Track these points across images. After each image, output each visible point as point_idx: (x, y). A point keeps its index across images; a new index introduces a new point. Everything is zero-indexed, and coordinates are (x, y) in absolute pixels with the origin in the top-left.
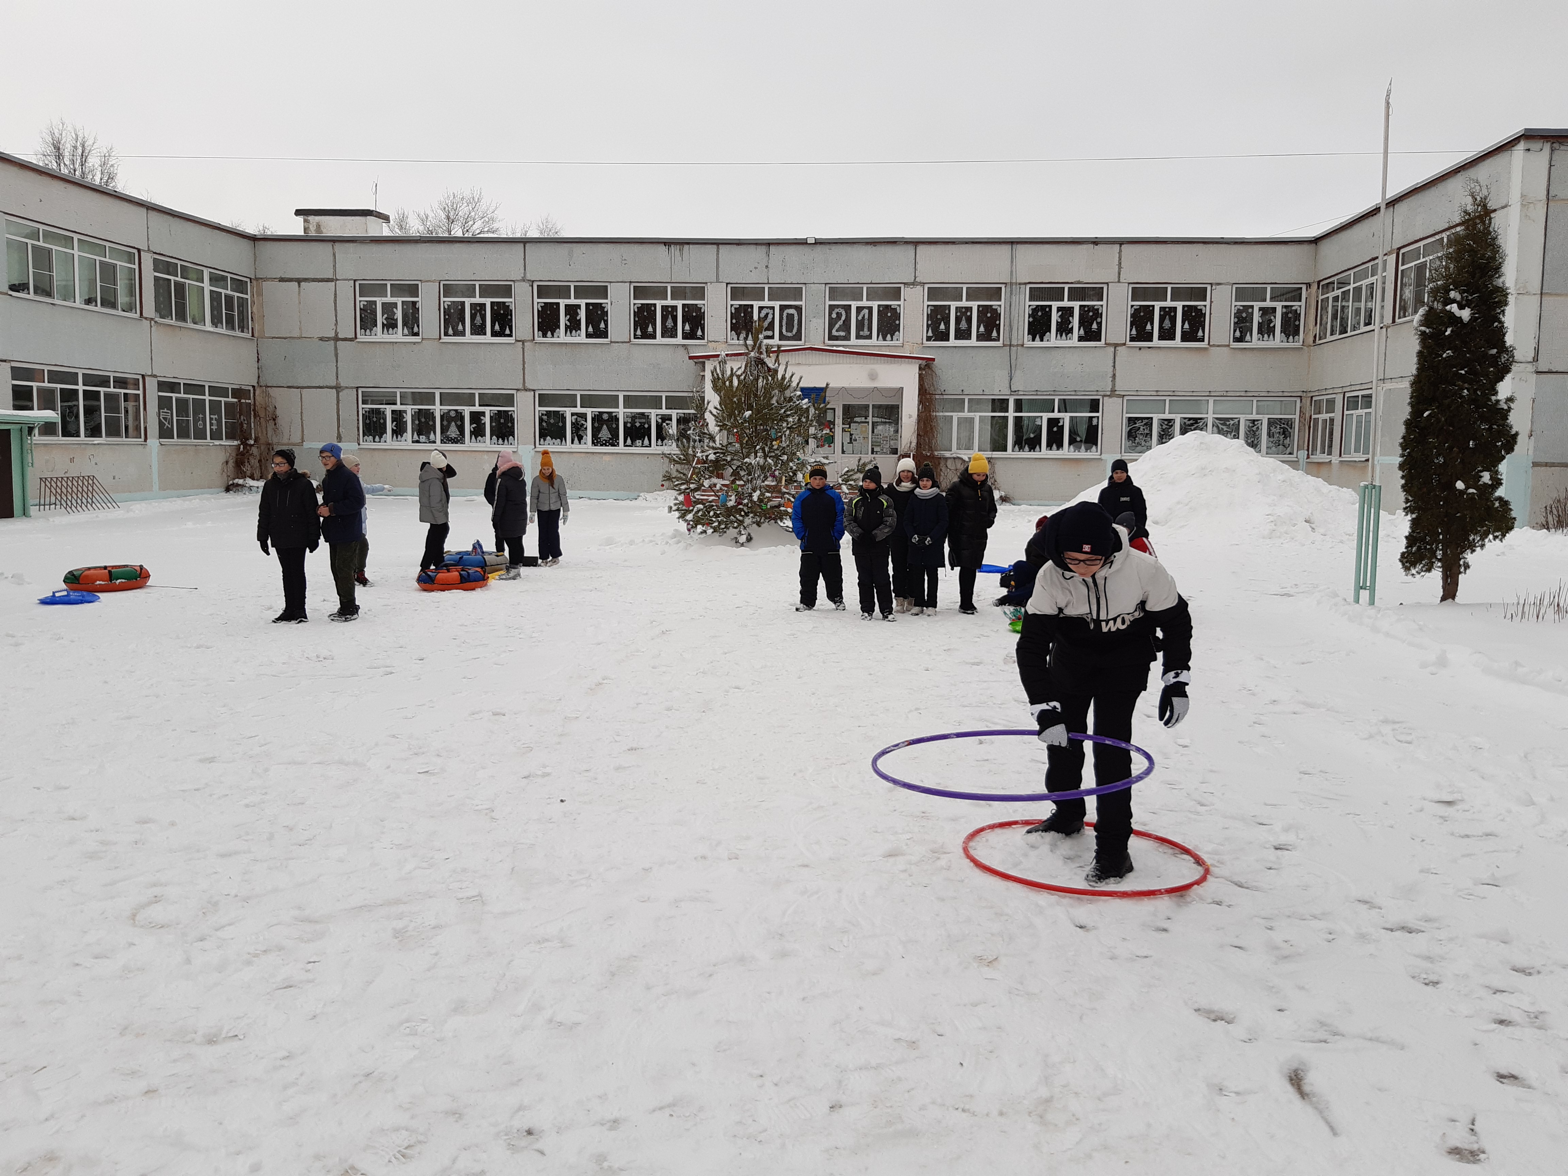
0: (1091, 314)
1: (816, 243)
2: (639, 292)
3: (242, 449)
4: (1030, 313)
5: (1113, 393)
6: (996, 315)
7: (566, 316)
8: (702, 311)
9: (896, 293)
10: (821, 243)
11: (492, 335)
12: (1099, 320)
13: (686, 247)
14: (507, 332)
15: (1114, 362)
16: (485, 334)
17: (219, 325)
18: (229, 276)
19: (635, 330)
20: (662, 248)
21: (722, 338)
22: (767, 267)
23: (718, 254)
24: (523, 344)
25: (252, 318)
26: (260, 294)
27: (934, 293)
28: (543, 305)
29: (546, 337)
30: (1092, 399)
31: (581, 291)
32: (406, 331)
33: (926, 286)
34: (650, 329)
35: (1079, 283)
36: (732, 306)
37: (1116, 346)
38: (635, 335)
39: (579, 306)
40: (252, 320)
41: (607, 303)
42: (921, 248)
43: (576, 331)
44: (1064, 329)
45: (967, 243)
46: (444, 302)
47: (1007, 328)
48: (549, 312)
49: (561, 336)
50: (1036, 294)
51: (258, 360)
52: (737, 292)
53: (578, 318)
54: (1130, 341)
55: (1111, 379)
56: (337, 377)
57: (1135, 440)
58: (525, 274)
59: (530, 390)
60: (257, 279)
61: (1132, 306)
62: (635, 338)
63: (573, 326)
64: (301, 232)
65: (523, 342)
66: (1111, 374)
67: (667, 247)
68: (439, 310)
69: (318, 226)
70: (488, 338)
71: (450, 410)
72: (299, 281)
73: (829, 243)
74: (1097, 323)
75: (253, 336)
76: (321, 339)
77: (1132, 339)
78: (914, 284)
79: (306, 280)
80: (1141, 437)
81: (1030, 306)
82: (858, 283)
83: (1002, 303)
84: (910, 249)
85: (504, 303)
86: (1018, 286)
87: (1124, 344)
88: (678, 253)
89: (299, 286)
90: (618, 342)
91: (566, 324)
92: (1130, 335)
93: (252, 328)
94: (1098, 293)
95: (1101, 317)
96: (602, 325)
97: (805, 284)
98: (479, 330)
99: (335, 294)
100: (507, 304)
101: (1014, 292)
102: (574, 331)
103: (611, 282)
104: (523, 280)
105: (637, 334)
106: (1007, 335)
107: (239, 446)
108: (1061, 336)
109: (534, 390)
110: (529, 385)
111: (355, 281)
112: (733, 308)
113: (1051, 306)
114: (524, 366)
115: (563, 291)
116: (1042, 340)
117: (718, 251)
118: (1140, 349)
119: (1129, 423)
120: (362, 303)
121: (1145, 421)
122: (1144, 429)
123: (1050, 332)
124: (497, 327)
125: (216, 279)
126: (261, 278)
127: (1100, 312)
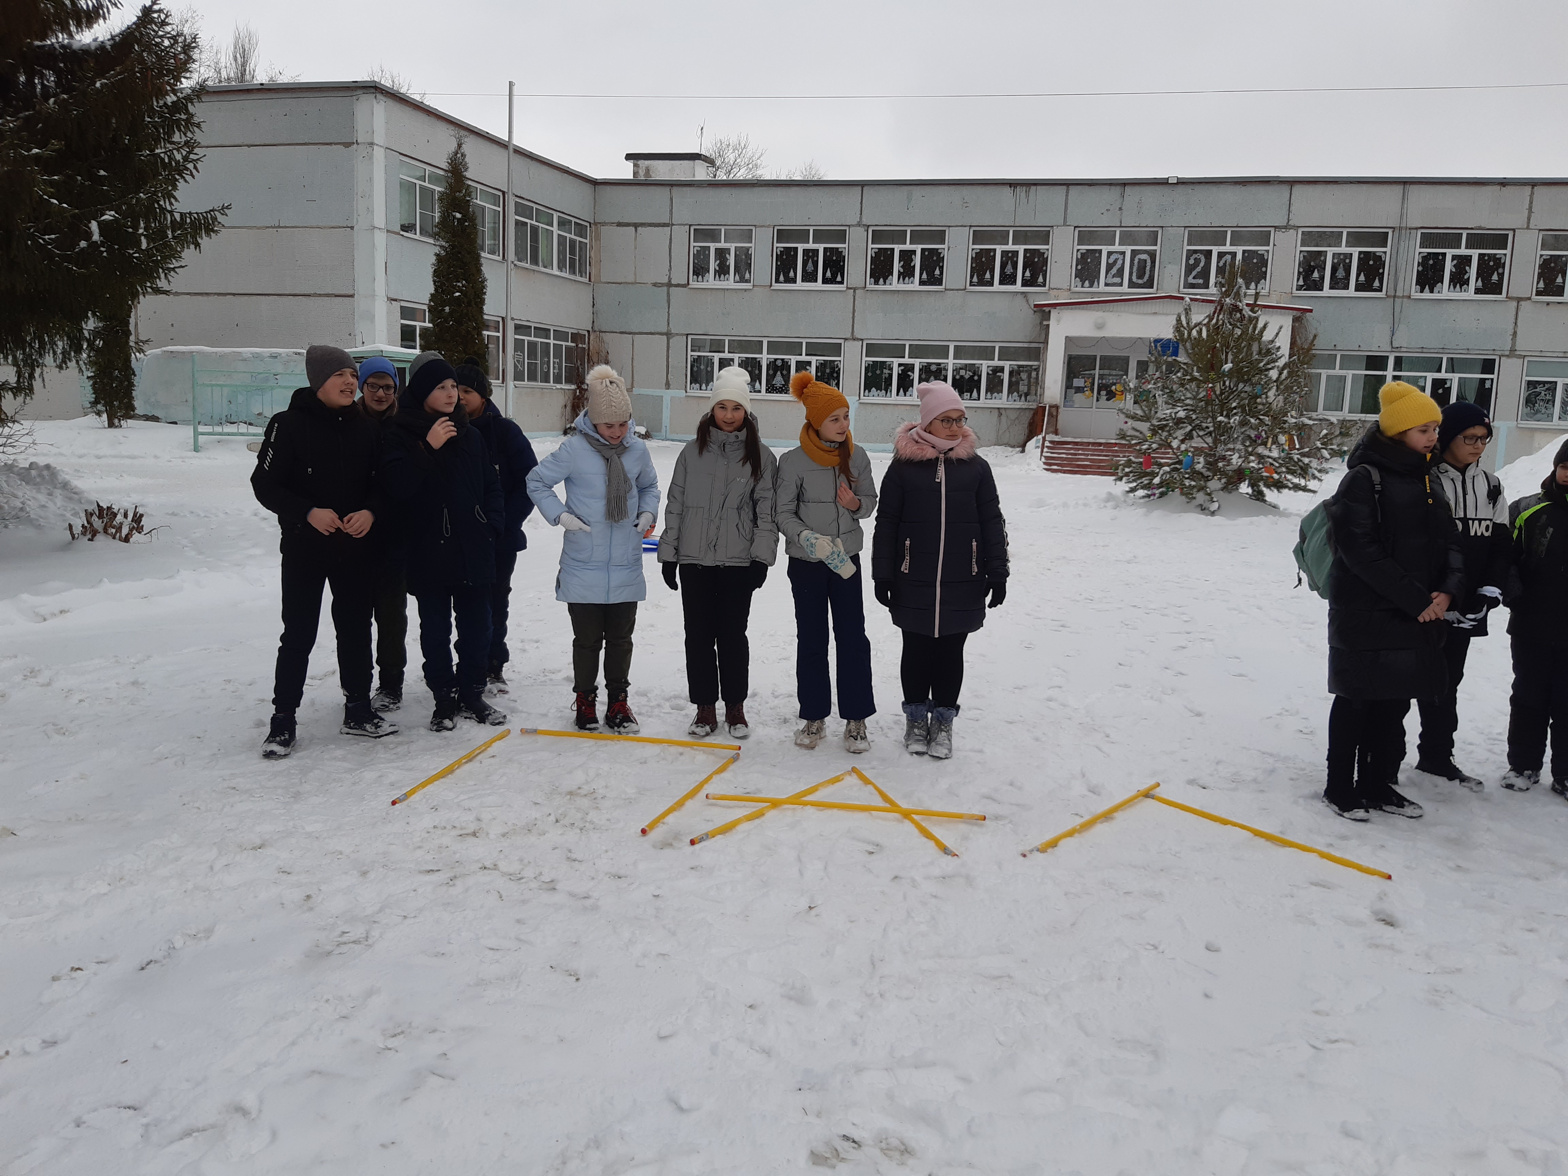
0: (1491, 263)
1: (1177, 183)
2: (979, 237)
3: (578, 394)
4: (1420, 261)
5: (1512, 353)
6: (1379, 261)
7: (899, 262)
8: (1045, 256)
9: (1264, 238)
10: (1183, 183)
11: (823, 283)
12: (1500, 271)
13: (1033, 188)
14: (839, 279)
15: (1516, 319)
16: (816, 281)
17: (564, 269)
18: (573, 220)
19: (972, 277)
20: (1007, 190)
21: (1066, 287)
22: (1120, 209)
23: (1067, 195)
24: (854, 292)
25: (590, 263)
26: (598, 238)
27: (1308, 238)
28: (877, 250)
29: (878, 284)
30: (1484, 359)
31: (917, 237)
32: (737, 278)
33: (1300, 231)
34: (988, 276)
35: (1480, 228)
36: (1078, 250)
37: (1519, 300)
38: (971, 282)
39: (914, 252)
40: (590, 265)
41: (944, 249)
42: (1297, 189)
43: (909, 278)
44: (1459, 280)
45: (1351, 183)
46: (777, 248)
47: (1392, 277)
48: (882, 258)
49: (894, 283)
50: (1428, 240)
51: (594, 305)
52: (1085, 236)
53: (912, 264)
54: (1536, 295)
55: (1511, 337)
56: (669, 323)
57: (1534, 406)
58: (861, 218)
59: (858, 339)
60: (596, 224)
61: (1541, 256)
62: (970, 285)
63: (907, 273)
64: (630, 176)
65: (855, 289)
66: (1511, 332)
67: (1013, 188)
68: (772, 256)
69: (648, 170)
70: (819, 285)
71: (776, 360)
72: (636, 226)
73: (1193, 183)
74: (1498, 274)
75: (590, 280)
76: (655, 285)
77: (1538, 293)
78: (1287, 227)
79: (643, 225)
80: (1541, 404)
81: (1420, 253)
82: (1222, 227)
83: (1388, 250)
84: (1286, 189)
85: (837, 249)
86: (1408, 231)
87: (1529, 299)
88: (1023, 194)
89: (636, 231)
90: (953, 290)
91: (899, 271)
92: (1537, 288)
93: (590, 273)
94: (1500, 240)
95: (1504, 268)
96: (937, 272)
97: (1162, 227)
98: (809, 277)
99: (671, 239)
100: (840, 250)
101: (1403, 237)
102: (907, 278)
103: (949, 226)
104: (859, 225)
105: (973, 280)
106: (1391, 285)
107: (575, 390)
108: (1455, 287)
109: (862, 340)
110: (858, 335)
111: (690, 226)
112: (1079, 253)
113: (1445, 254)
114: (854, 315)
115: (899, 236)
116: (1432, 291)
117: (1067, 192)
118: (1548, 304)
119: (1528, 388)
120: (695, 249)
121: (1547, 386)
122: (1545, 395)
123: (1442, 283)
124: (829, 274)
125: (562, 224)
126: (600, 223)
127: (1503, 261)
